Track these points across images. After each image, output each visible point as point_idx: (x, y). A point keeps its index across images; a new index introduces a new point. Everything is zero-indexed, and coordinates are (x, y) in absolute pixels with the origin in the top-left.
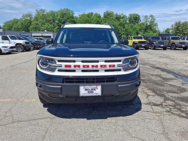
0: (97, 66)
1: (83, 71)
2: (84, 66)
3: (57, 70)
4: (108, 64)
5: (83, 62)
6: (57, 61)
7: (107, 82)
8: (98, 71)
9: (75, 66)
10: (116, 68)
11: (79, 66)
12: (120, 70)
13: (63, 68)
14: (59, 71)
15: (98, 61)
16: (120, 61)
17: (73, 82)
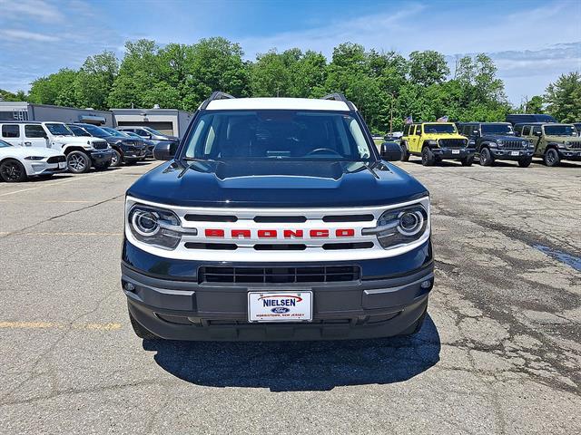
0: (299, 234)
1: (258, 247)
2: (261, 233)
3: (182, 244)
4: (333, 227)
5: (258, 219)
6: (182, 218)
7: (330, 279)
8: (302, 247)
9: (235, 233)
10: (358, 238)
11: (247, 233)
12: (369, 245)
13: (201, 237)
14: (189, 245)
15: (302, 219)
16: (369, 218)
17: (230, 280)
